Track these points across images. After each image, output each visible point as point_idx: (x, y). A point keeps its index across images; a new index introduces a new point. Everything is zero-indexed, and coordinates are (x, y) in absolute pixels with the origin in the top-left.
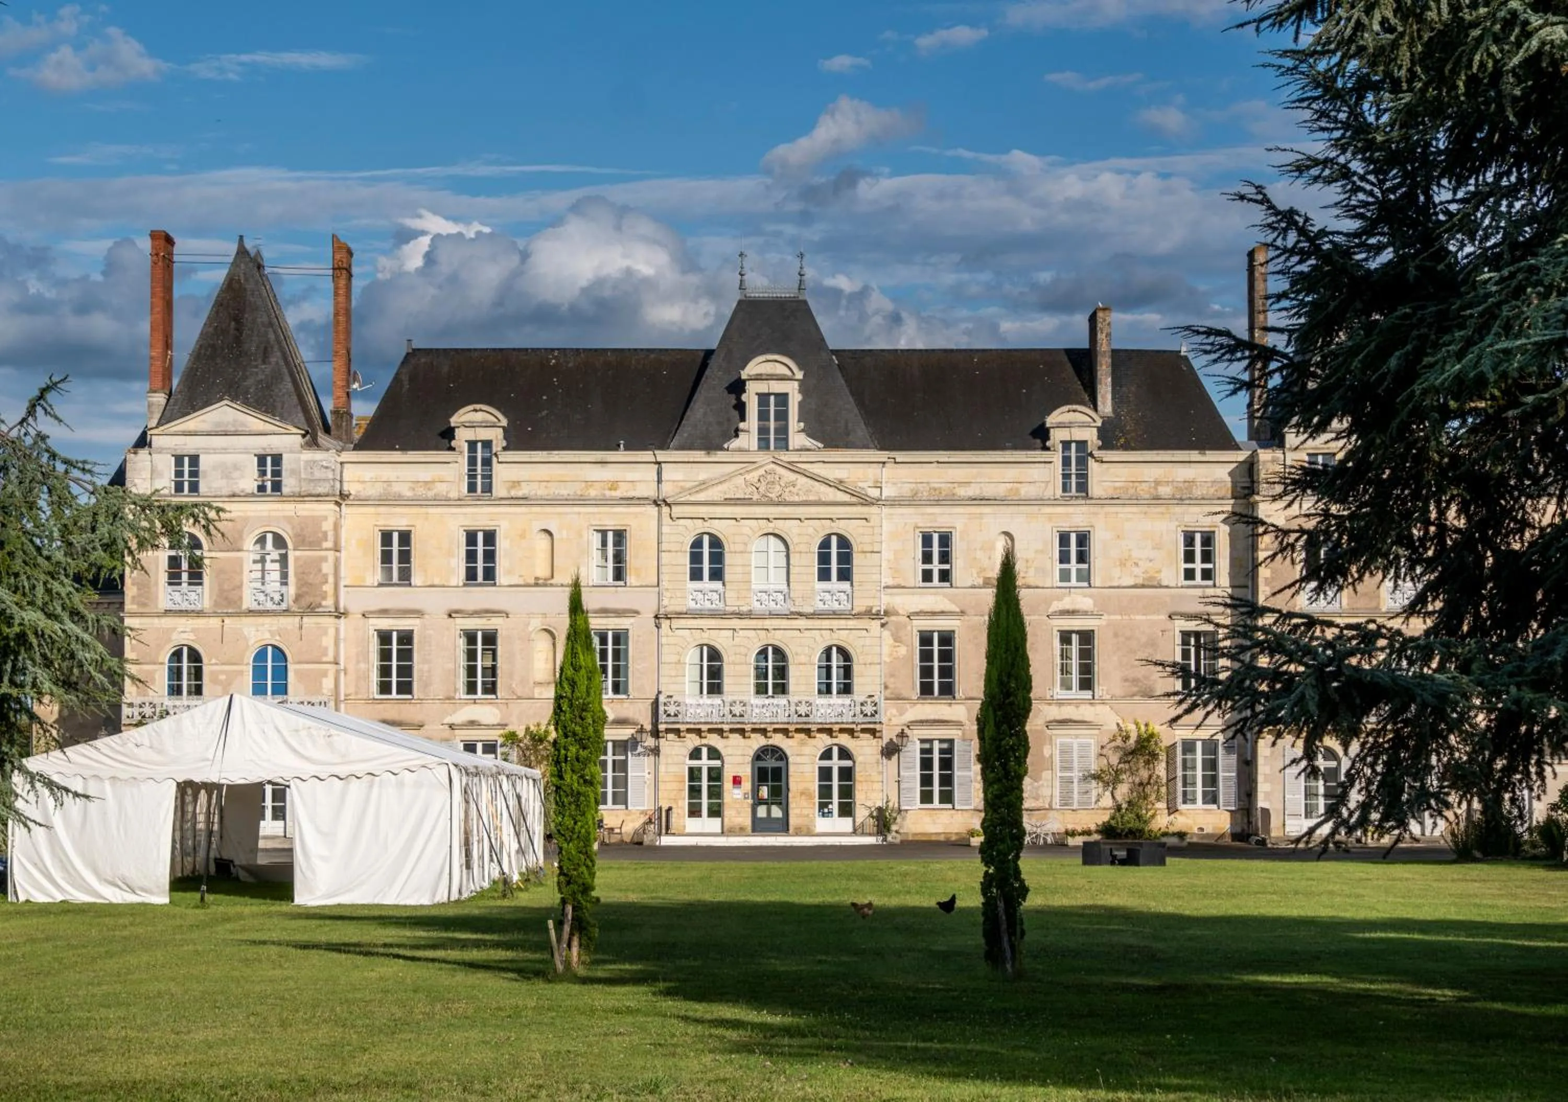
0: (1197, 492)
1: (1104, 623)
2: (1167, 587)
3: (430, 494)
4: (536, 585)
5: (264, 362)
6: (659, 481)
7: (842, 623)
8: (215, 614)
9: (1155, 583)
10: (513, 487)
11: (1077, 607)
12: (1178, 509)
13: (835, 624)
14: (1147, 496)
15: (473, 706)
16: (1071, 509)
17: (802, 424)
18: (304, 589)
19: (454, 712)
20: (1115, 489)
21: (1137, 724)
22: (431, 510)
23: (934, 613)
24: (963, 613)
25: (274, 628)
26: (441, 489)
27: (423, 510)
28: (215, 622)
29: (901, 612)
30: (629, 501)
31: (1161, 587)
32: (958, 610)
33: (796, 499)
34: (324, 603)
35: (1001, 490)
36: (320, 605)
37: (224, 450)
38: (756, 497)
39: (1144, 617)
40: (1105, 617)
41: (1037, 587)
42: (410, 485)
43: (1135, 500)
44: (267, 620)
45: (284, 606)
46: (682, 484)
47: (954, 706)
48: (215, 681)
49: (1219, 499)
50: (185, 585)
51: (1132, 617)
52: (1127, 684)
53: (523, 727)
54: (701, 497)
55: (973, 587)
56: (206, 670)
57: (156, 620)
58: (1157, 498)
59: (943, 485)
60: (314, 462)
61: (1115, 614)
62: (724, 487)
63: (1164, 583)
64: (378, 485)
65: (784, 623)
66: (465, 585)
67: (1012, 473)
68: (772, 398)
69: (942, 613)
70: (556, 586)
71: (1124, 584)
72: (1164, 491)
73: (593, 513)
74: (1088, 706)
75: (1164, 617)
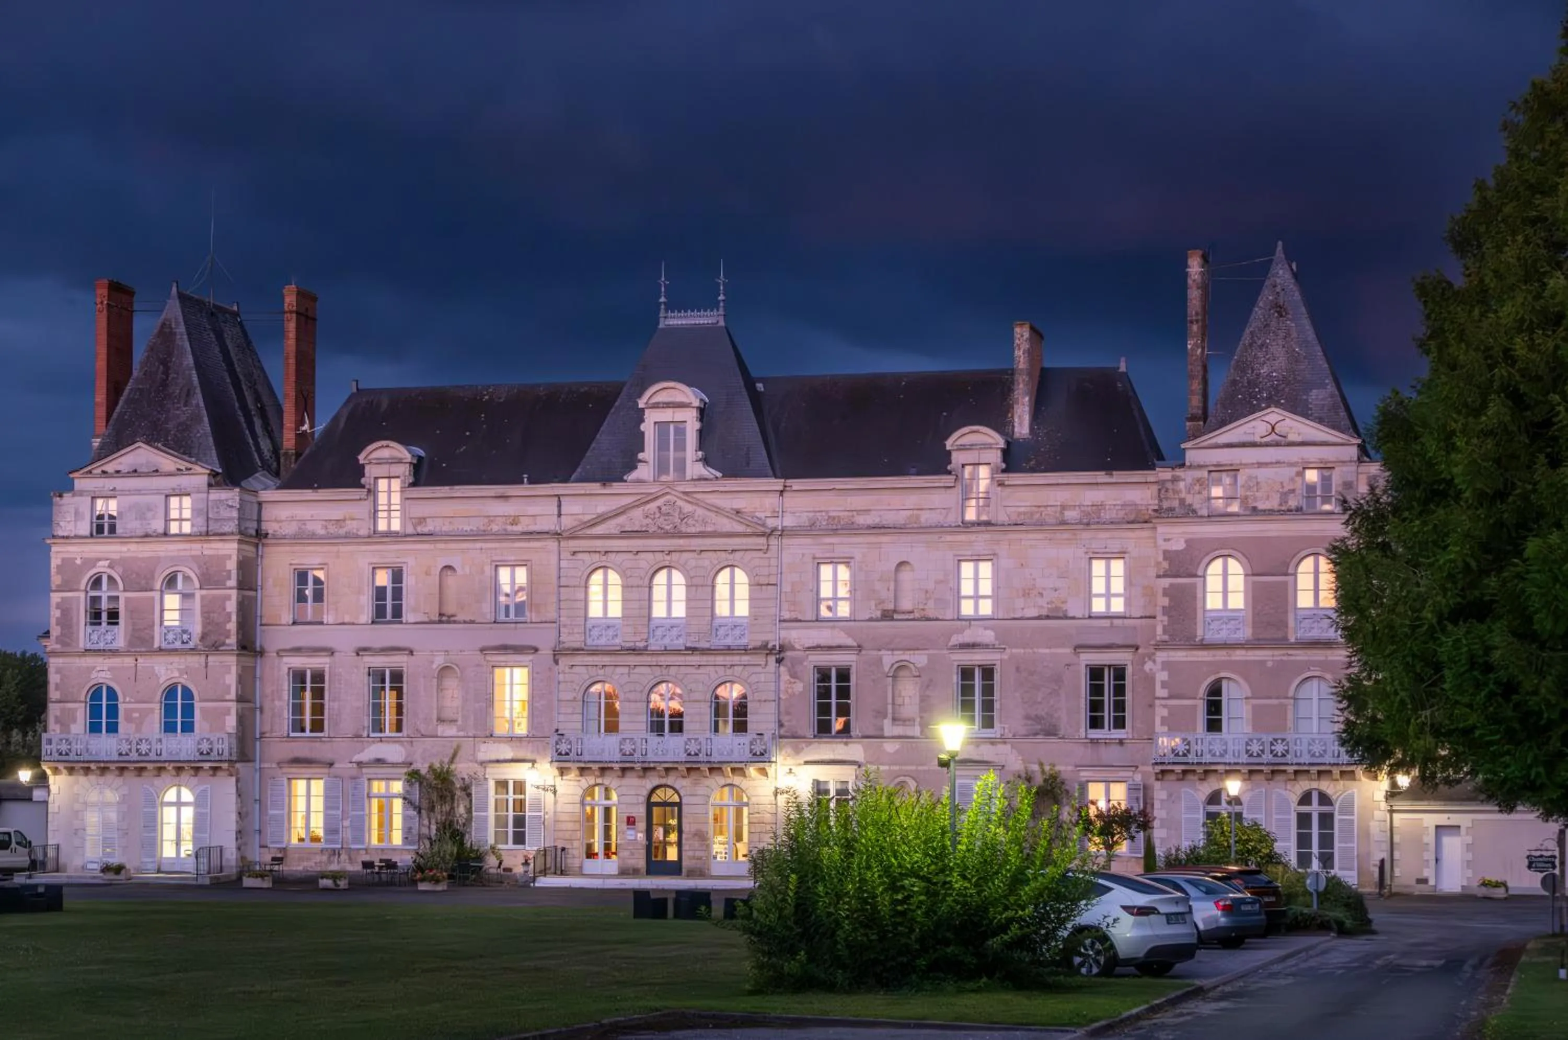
0: (1106, 516)
1: (1005, 657)
2: (1073, 618)
3: (342, 532)
4: (440, 622)
5: (185, 405)
6: (559, 515)
7: (736, 659)
8: (127, 653)
9: (1061, 615)
10: (420, 523)
11: (978, 640)
12: (1086, 535)
13: (729, 659)
14: (1053, 521)
15: (380, 744)
16: (973, 537)
17: (700, 453)
18: (210, 628)
19: (362, 751)
20: (1019, 514)
21: (1041, 764)
22: (342, 548)
23: (830, 648)
24: (860, 648)
25: (182, 667)
26: (351, 526)
27: (335, 548)
28: (129, 661)
29: (797, 646)
30: (529, 535)
31: (1066, 617)
32: (855, 644)
33: (692, 530)
34: (228, 641)
35: (900, 518)
36: (224, 644)
37: (138, 492)
38: (652, 529)
39: (1047, 651)
40: (1008, 651)
41: (937, 619)
42: (324, 523)
43: (1040, 525)
44: (176, 659)
45: (191, 645)
46: (580, 517)
47: (850, 746)
48: (129, 719)
49: (1128, 523)
50: (104, 624)
51: (1036, 650)
52: (1029, 722)
53: (427, 765)
54: (598, 530)
55: (871, 620)
56: (122, 707)
57: (77, 660)
58: (1064, 523)
59: (841, 514)
60: (220, 501)
61: (1017, 647)
62: (621, 519)
63: (1070, 614)
64: (294, 524)
65: (679, 659)
66: (373, 622)
67: (912, 500)
68: (672, 427)
69: (839, 647)
70: (459, 623)
71: (1028, 615)
72: (1071, 515)
73: (496, 549)
74: (990, 746)
75: (1068, 650)
